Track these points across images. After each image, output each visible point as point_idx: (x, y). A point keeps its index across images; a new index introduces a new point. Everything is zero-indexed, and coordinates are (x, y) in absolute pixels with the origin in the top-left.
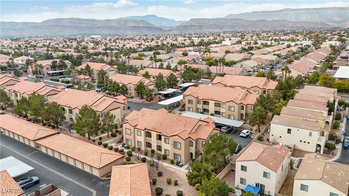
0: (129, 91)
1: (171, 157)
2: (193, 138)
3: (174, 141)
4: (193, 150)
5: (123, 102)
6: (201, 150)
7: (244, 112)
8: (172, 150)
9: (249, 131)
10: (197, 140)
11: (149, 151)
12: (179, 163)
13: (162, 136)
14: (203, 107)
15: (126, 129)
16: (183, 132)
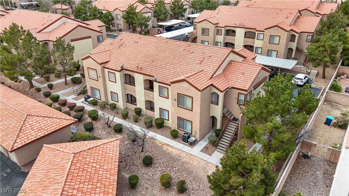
0: (116, 22)
1: (172, 123)
2: (219, 88)
3: (178, 93)
4: (217, 111)
5: (98, 29)
6: (237, 112)
7: (294, 45)
8: (173, 111)
9: (307, 76)
10: (227, 92)
11: (131, 110)
12: (189, 137)
13: (154, 83)
14: (224, 39)
15: (89, 70)
16: (199, 74)
